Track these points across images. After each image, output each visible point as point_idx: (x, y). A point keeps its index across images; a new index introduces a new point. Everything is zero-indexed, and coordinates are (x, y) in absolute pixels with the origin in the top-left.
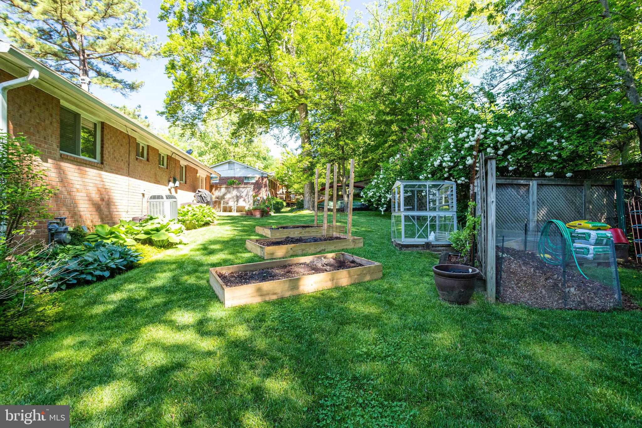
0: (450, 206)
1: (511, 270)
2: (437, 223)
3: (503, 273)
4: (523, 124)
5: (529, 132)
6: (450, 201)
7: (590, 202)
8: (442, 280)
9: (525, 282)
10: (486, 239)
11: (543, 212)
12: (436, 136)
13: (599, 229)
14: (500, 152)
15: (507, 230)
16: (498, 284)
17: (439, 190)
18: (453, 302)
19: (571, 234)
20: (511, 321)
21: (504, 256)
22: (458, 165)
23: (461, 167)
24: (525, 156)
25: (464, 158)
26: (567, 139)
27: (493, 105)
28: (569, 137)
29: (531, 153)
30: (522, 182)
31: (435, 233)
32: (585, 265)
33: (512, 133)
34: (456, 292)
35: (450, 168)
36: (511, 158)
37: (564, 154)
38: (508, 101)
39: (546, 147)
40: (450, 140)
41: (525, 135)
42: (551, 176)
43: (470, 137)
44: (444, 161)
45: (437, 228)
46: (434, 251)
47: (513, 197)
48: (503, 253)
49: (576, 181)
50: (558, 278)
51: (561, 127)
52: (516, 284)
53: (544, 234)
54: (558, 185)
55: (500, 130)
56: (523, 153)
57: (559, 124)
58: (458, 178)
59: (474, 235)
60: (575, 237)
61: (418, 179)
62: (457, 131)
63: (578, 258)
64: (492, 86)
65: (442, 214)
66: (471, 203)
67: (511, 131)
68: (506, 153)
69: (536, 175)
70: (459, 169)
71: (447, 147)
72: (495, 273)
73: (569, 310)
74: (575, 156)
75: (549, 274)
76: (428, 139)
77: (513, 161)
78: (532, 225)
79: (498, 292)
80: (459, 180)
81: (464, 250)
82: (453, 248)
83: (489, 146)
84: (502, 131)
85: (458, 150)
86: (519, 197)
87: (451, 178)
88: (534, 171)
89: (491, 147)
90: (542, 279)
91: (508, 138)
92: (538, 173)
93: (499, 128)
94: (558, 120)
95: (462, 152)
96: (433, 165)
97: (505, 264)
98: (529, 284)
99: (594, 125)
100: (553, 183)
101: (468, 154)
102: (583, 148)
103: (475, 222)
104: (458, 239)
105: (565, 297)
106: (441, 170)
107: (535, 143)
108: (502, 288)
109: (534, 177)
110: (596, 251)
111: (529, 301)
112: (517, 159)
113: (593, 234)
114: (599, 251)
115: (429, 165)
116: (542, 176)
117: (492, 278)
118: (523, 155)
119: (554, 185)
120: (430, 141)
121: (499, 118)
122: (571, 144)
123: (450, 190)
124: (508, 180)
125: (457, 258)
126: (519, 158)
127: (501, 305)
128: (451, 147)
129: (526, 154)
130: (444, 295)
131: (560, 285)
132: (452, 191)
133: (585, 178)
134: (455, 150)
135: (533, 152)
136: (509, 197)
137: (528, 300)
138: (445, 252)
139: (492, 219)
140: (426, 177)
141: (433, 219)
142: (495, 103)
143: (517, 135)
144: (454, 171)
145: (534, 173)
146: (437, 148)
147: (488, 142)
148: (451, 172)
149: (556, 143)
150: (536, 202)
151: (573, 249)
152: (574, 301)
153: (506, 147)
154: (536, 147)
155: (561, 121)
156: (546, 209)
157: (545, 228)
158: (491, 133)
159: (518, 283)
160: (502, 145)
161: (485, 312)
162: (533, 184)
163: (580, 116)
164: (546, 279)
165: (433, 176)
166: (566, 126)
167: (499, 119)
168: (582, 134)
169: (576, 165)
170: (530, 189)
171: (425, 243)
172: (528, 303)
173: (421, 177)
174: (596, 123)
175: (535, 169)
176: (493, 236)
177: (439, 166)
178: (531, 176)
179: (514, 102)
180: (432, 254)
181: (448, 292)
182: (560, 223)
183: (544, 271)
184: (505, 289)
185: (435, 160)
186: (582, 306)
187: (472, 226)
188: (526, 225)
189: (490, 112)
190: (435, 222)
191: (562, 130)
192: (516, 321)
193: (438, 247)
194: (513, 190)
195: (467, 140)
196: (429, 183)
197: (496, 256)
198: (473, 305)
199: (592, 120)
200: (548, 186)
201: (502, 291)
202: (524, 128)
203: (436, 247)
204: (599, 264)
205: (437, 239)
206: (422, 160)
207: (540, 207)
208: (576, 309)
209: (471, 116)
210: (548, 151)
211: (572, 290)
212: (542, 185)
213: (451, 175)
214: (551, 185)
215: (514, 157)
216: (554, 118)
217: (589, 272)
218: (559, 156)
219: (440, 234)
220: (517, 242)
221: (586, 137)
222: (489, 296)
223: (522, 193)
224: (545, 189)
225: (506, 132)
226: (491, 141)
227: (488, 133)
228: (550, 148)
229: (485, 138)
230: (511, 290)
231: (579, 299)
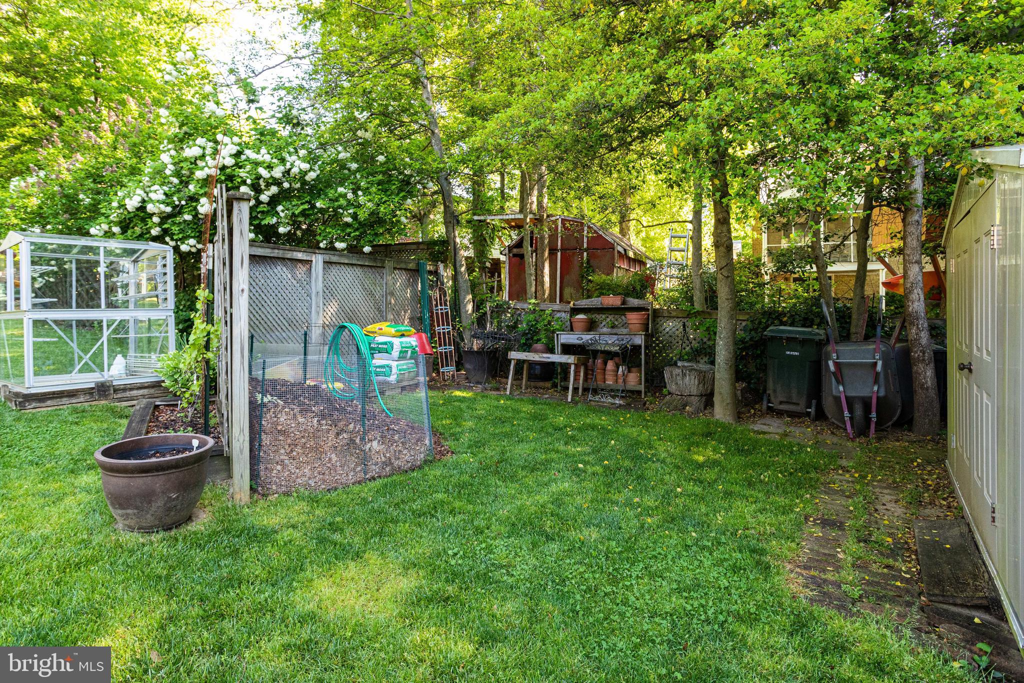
0: (161, 297)
1: (279, 428)
2: (132, 335)
3: (264, 436)
4: (302, 152)
5: (311, 169)
6: (160, 287)
7: (392, 294)
8: (119, 482)
9: (304, 446)
10: (229, 371)
11: (332, 310)
12: (135, 145)
13: (403, 335)
14: (264, 198)
15: (274, 344)
16: (254, 459)
17: (135, 261)
18: (152, 527)
19: (370, 344)
20: (279, 537)
21: (265, 400)
22: (180, 213)
23: (187, 217)
24: (304, 210)
25: (194, 199)
26: (366, 191)
27: (253, 106)
28: (368, 188)
29: (313, 207)
30: (300, 256)
31: (125, 356)
32: (387, 393)
33: (284, 165)
34: (159, 503)
35: (165, 218)
36: (283, 211)
37: (363, 215)
38: (280, 107)
39: (337, 200)
40: (165, 158)
41: (306, 173)
42: (343, 250)
43: (208, 158)
44: (151, 201)
45: (132, 346)
46: (120, 400)
47: (284, 282)
48: (264, 395)
49: (375, 260)
50: (355, 427)
51: (358, 170)
52: (287, 454)
53: (333, 348)
54: (352, 265)
55: (264, 156)
56: (302, 204)
57: (354, 166)
58: (183, 240)
59: (207, 362)
60: (375, 350)
61: (84, 233)
62: (181, 141)
63: (379, 383)
64: (253, 72)
65: (143, 315)
66: (202, 293)
67: (283, 160)
68: (274, 201)
69: (321, 245)
70: (185, 221)
71: (159, 172)
72: (247, 439)
73: (370, 480)
74: (376, 220)
75: (341, 424)
76: (115, 148)
77: (286, 217)
78: (315, 334)
79: (254, 475)
80: (183, 243)
81: (187, 395)
82: (167, 389)
83: (244, 182)
84: (267, 158)
85: (181, 182)
86: (295, 282)
87: (167, 239)
88: (319, 238)
89: (249, 186)
90: (332, 435)
91: (277, 173)
92: (325, 242)
93: (263, 151)
94: (353, 159)
95: (191, 187)
96: (122, 206)
97: (268, 416)
98: (311, 448)
99: (397, 177)
100: (346, 261)
101: (202, 191)
102: (385, 208)
103: (209, 334)
104: (176, 370)
105: (365, 459)
106: (143, 220)
107: (321, 190)
108: (262, 467)
109: (319, 248)
110: (400, 370)
111: (310, 482)
112: (293, 213)
113: (397, 342)
114: (404, 370)
115: (115, 204)
116: (331, 248)
117: (241, 451)
118: (302, 207)
119: (347, 264)
120: (120, 154)
121: (262, 134)
122: (370, 201)
123: (160, 263)
124: (276, 251)
125: (172, 411)
126: (297, 212)
127: (261, 503)
128: (168, 172)
129: (306, 206)
130: (126, 517)
131: (358, 441)
132: (165, 266)
133: (386, 256)
134: (175, 181)
135: (319, 204)
136: (279, 282)
137: (310, 478)
138: (145, 401)
139: (241, 328)
140: (106, 232)
141: (122, 326)
142: (258, 105)
143: (293, 170)
144: (174, 223)
145: (318, 242)
146: (134, 171)
147: (242, 175)
148: (166, 226)
149: (350, 196)
150: (321, 293)
151: (372, 369)
152: (376, 464)
153: (274, 189)
154: (322, 196)
155: (357, 162)
156: (336, 304)
157: (335, 337)
158: (248, 159)
159: (292, 451)
160: (268, 185)
161: (227, 531)
162: (318, 260)
163: (381, 158)
164: (338, 434)
165: (124, 230)
166: (364, 170)
167: (264, 135)
168: (384, 186)
169: (376, 235)
170: (313, 269)
171: (97, 383)
172: (310, 485)
173: (93, 231)
174: (400, 173)
175: (320, 234)
176: (243, 363)
177: (138, 209)
178: (314, 247)
179: (290, 111)
180: (113, 411)
181: (137, 508)
182: (355, 328)
183: (333, 421)
184: (269, 466)
185: (129, 195)
186: (388, 469)
187: (202, 342)
188: (306, 334)
189: (247, 119)
190: (127, 332)
191: (358, 176)
192: (287, 534)
193: (131, 389)
194: (284, 269)
195: (201, 163)
196: (115, 245)
197: (251, 403)
198: (203, 522)
199: (395, 169)
200: (338, 266)
201: (262, 473)
202: (304, 160)
203: (124, 390)
204: (403, 388)
205: (130, 373)
206: (99, 193)
207: (326, 301)
208: (380, 477)
209: (210, 117)
210: (340, 207)
211: (375, 444)
212: (331, 263)
213: (166, 232)
214: (343, 264)
215: (287, 210)
216: (348, 155)
217: (392, 405)
218: (355, 216)
219: (139, 360)
220: (291, 365)
221: (388, 193)
222: (237, 490)
223: (299, 276)
224: (334, 270)
225: (275, 161)
226: (248, 172)
227: (243, 157)
228: (342, 202)
229: (238, 165)
230: (279, 467)
231: (383, 459)
